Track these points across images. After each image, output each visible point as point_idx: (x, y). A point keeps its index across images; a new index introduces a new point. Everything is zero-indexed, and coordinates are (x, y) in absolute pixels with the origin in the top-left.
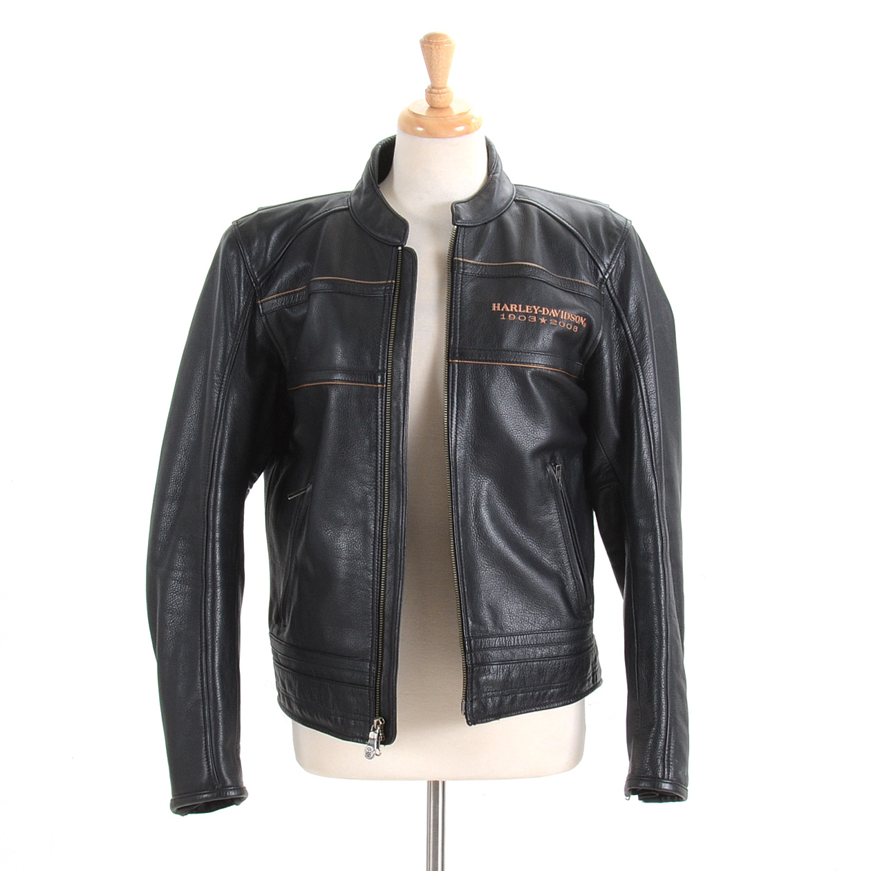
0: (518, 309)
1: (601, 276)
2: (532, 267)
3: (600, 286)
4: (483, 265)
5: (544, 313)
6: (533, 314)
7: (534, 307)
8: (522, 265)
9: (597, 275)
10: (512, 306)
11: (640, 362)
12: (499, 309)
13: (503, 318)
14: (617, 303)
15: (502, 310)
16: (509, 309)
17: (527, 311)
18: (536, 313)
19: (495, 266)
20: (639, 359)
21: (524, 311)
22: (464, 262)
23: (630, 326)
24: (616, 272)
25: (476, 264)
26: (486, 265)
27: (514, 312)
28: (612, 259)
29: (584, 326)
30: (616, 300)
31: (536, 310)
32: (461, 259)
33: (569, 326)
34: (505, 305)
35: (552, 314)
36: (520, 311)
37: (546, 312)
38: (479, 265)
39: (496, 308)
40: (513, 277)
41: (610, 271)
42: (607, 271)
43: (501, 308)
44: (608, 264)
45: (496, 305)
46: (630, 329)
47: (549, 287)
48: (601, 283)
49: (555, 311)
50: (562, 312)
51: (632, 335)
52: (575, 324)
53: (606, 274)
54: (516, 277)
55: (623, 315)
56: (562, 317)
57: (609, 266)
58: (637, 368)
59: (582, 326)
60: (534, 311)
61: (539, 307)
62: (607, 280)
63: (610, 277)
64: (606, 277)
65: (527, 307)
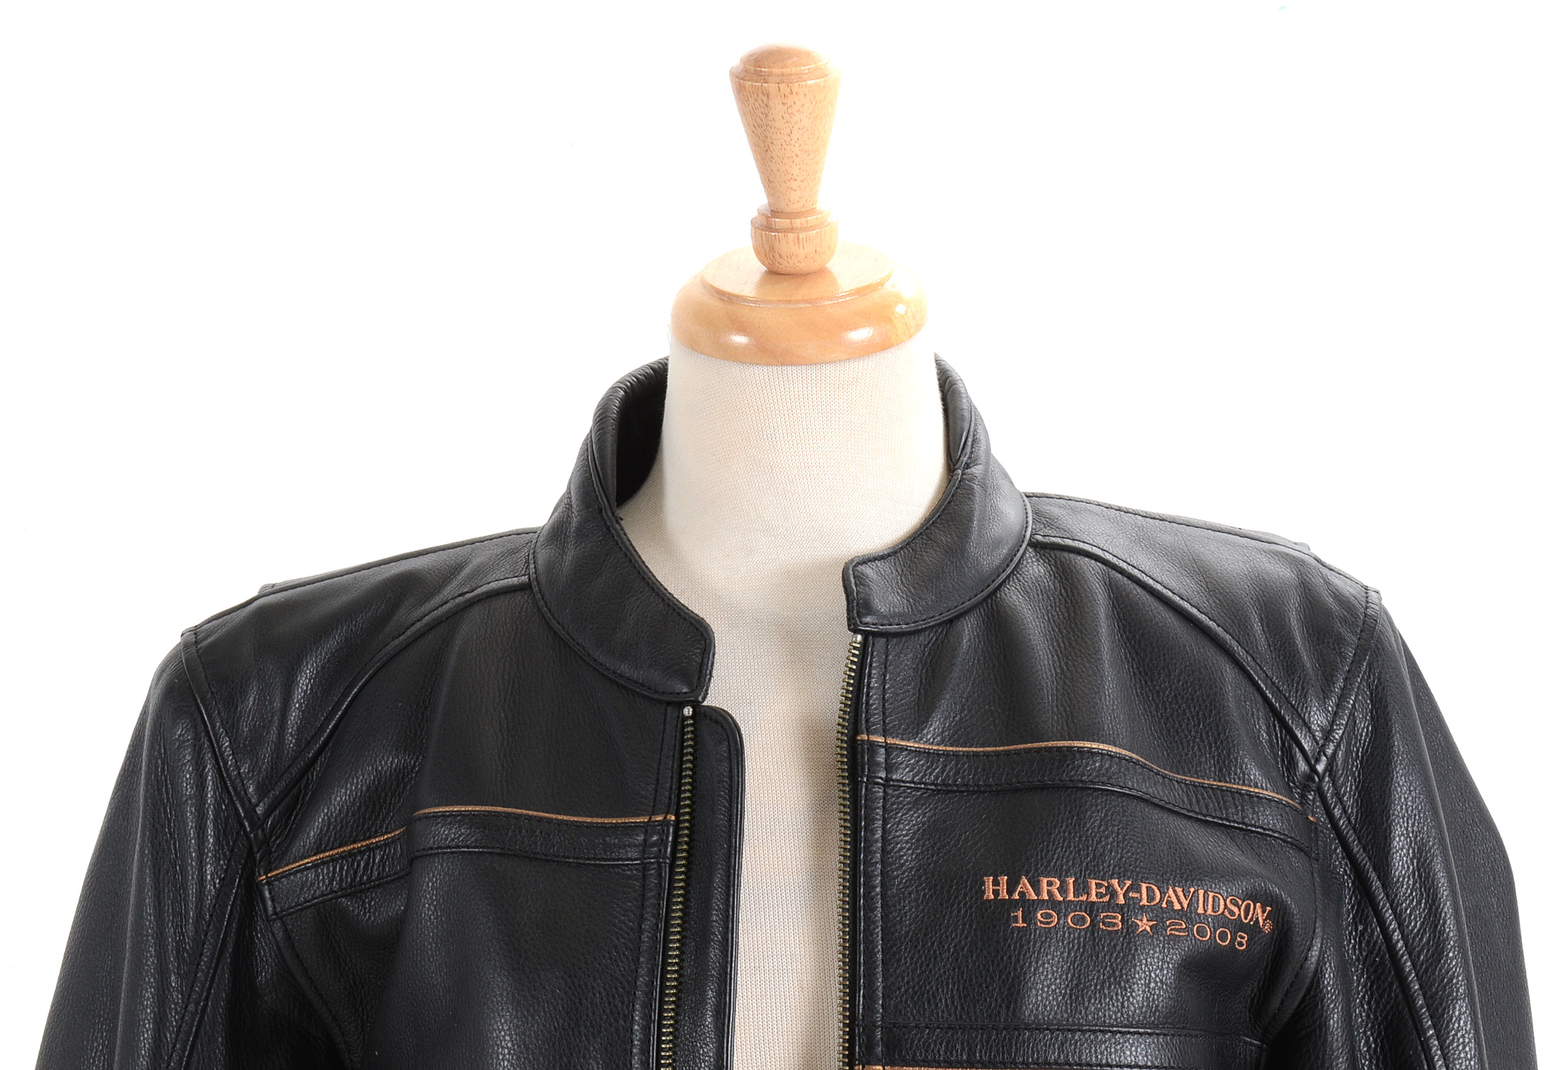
0: (1062, 889)
1: (1302, 766)
2: (1102, 754)
3: (1303, 796)
4: (947, 755)
5: (1144, 902)
6: (1111, 906)
7: (1115, 882)
8: (1070, 749)
9: (1292, 764)
10: (1045, 881)
11: (1434, 1026)
12: (1004, 895)
13: (1020, 924)
14: (1356, 848)
15: (1016, 896)
16: (1038, 893)
17: (1093, 898)
18: (1121, 901)
19: (987, 754)
20: (1432, 1017)
21: (1084, 898)
22: (889, 749)
23: (1398, 917)
24: (1348, 752)
25: (927, 753)
26: (956, 754)
27: (1052, 903)
28: (1336, 714)
29: (1267, 929)
30: (1351, 837)
31: (1121, 893)
32: (881, 739)
33: (1223, 936)
34: (1024, 880)
35: (1170, 903)
36: (1071, 897)
37: (1151, 898)
38: (937, 754)
39: (996, 893)
40: (1044, 788)
41: (1329, 751)
42: (1322, 750)
43: (1010, 891)
44: (1322, 730)
45: (996, 883)
46: (1400, 925)
47: (1156, 815)
48: (1305, 788)
49: (1179, 890)
50: (1201, 892)
51: (1406, 944)
52: (1239, 926)
53: (1318, 760)
54: (1055, 788)
55: (1376, 884)
56: (1200, 911)
57: (1327, 734)
58: (1427, 1049)
59: (1261, 931)
60: (1113, 894)
61: (1128, 883)
62: (1321, 779)
63: (1330, 768)
64: (1320, 768)
65: (1093, 883)
